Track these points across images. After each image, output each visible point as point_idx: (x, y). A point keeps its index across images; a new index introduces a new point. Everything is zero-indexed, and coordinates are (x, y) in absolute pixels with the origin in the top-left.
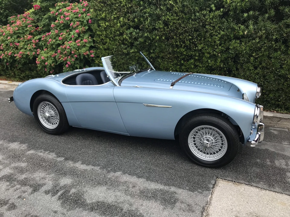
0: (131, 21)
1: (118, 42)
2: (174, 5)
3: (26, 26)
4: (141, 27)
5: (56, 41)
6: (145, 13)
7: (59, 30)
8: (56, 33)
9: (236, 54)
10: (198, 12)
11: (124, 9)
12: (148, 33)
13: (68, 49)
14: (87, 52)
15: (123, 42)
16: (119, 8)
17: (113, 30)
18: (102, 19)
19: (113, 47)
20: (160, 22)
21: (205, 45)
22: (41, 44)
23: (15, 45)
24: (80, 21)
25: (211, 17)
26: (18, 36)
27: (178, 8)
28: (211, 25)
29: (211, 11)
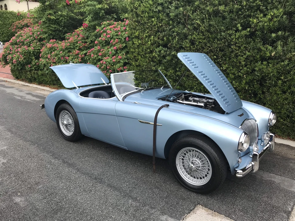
0: (161, 39)
1: (148, 60)
2: (201, 24)
3: (77, 42)
4: (169, 46)
5: (97, 56)
6: (174, 32)
7: (101, 46)
8: (98, 49)
9: (263, 76)
10: (224, 32)
11: (155, 28)
12: (175, 52)
13: (105, 64)
14: (121, 67)
15: (153, 59)
16: (151, 27)
17: (145, 48)
18: (136, 37)
19: (144, 64)
20: (187, 41)
21: (230, 65)
22: (87, 59)
23: (65, 59)
24: (119, 39)
25: (237, 36)
26: (69, 51)
27: (204, 27)
28: (237, 45)
29: (237, 30)
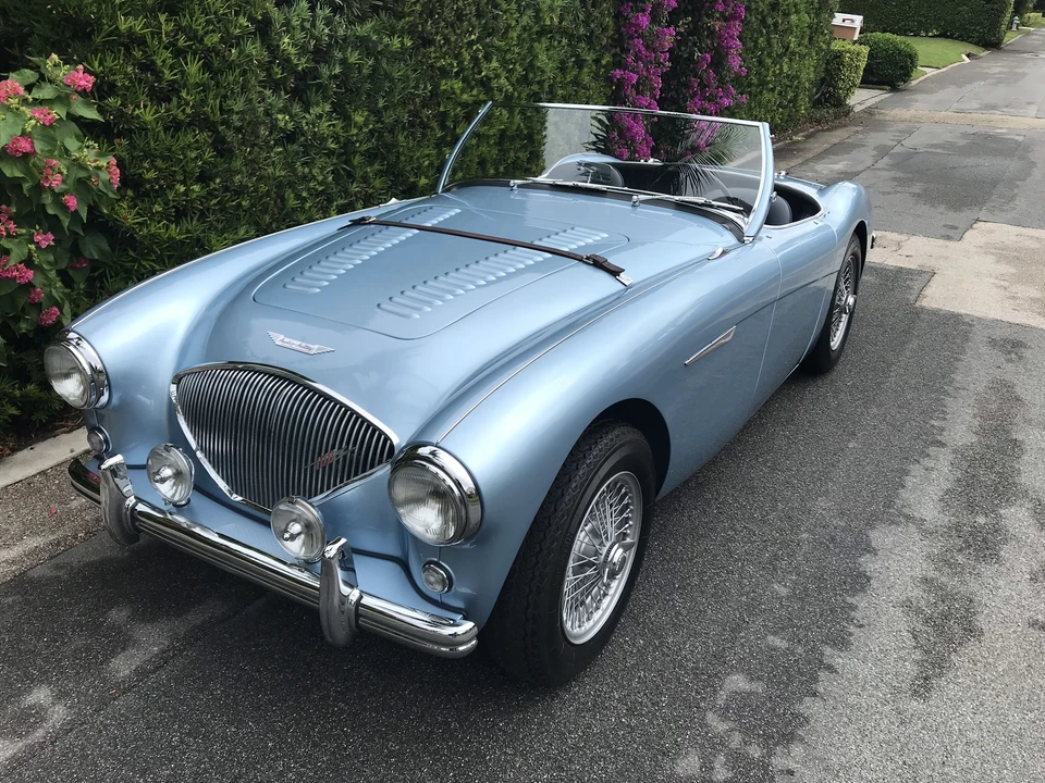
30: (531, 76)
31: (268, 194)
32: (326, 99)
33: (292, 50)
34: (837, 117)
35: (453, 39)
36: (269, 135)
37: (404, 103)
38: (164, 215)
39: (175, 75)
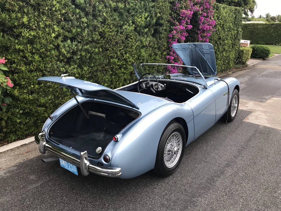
30: (140, 58)
31: (58, 88)
32: (75, 64)
33: (65, 52)
34: (243, 67)
35: (115, 49)
36: (58, 73)
37: (100, 65)
38: (27, 93)
39: (32, 59)
